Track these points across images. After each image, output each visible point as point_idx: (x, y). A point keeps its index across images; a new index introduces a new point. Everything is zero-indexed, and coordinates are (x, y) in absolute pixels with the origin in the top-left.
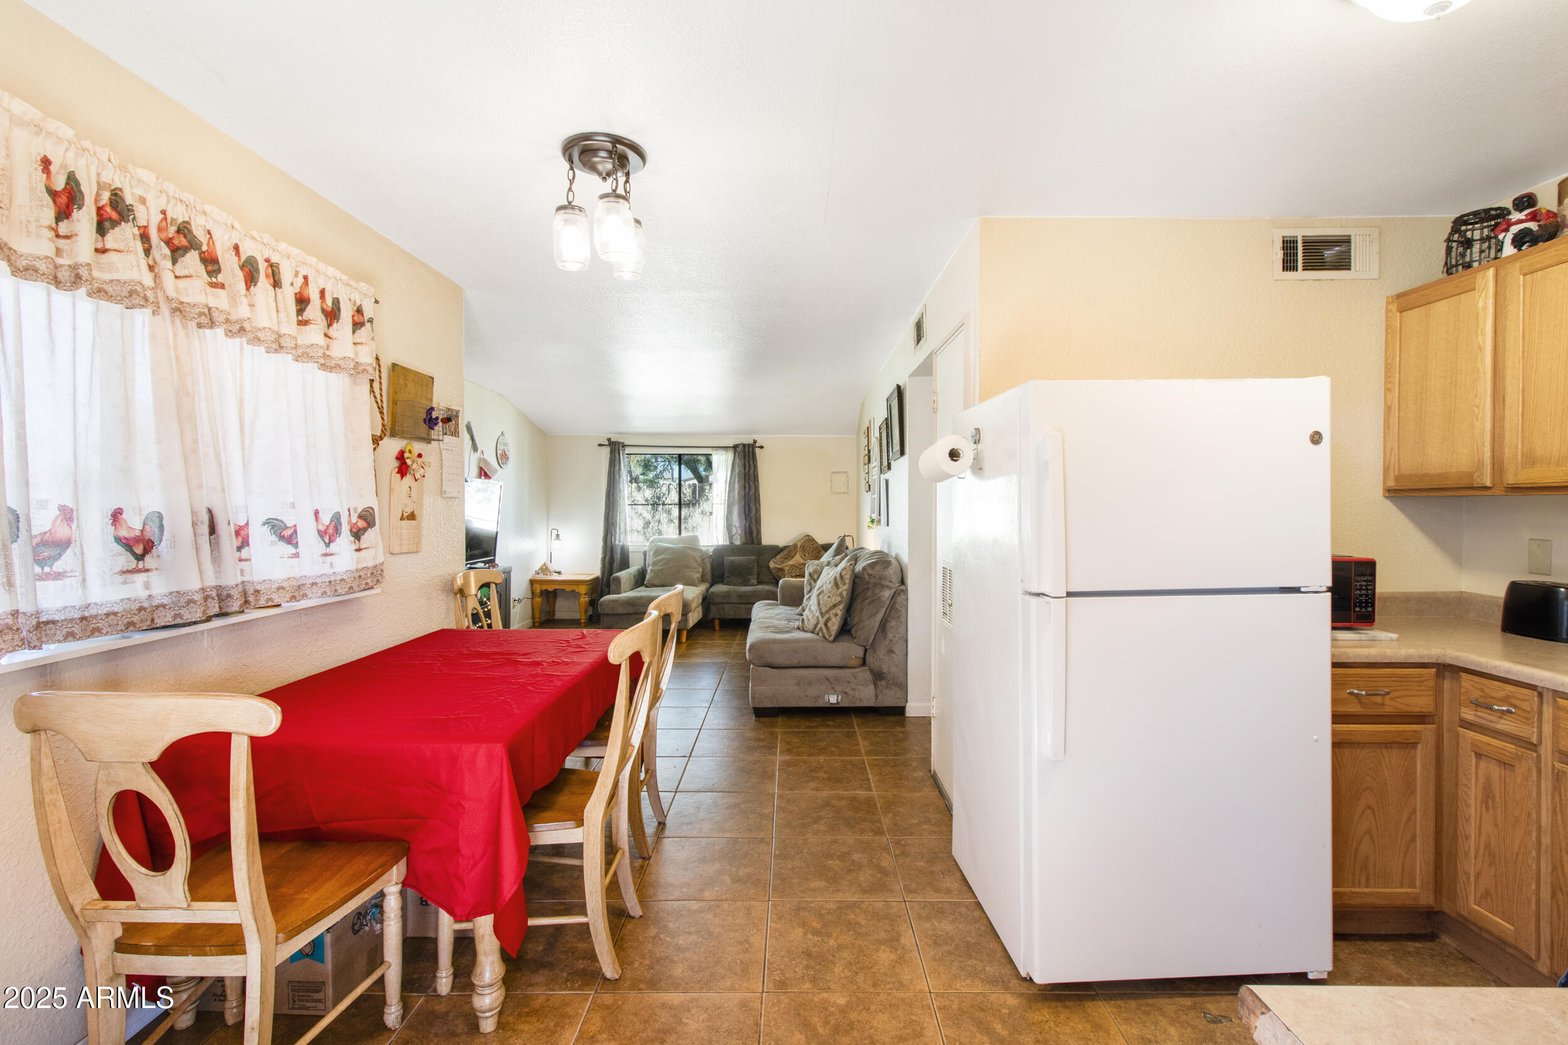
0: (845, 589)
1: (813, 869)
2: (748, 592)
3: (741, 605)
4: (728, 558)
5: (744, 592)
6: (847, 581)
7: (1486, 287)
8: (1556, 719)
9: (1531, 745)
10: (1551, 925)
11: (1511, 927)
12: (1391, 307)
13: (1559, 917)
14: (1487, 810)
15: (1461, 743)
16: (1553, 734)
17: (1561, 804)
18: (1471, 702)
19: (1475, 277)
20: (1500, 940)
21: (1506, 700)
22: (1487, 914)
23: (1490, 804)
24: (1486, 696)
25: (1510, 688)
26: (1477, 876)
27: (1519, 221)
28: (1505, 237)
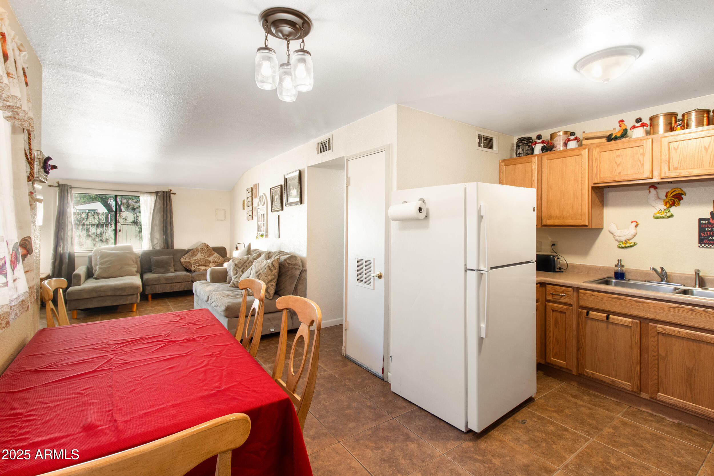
0: (275, 272)
1: (342, 418)
2: (172, 276)
3: (167, 285)
4: (154, 257)
5: (169, 277)
6: (277, 268)
7: (535, 162)
8: (579, 296)
9: (571, 305)
10: (578, 359)
11: (565, 363)
12: (502, 164)
13: (581, 356)
14: (556, 327)
15: (547, 307)
16: (577, 301)
17: (581, 322)
18: (551, 294)
19: (532, 158)
20: (561, 367)
21: (563, 292)
22: (557, 360)
23: (557, 325)
24: (556, 291)
25: (564, 288)
26: (553, 349)
27: (539, 143)
28: (535, 147)
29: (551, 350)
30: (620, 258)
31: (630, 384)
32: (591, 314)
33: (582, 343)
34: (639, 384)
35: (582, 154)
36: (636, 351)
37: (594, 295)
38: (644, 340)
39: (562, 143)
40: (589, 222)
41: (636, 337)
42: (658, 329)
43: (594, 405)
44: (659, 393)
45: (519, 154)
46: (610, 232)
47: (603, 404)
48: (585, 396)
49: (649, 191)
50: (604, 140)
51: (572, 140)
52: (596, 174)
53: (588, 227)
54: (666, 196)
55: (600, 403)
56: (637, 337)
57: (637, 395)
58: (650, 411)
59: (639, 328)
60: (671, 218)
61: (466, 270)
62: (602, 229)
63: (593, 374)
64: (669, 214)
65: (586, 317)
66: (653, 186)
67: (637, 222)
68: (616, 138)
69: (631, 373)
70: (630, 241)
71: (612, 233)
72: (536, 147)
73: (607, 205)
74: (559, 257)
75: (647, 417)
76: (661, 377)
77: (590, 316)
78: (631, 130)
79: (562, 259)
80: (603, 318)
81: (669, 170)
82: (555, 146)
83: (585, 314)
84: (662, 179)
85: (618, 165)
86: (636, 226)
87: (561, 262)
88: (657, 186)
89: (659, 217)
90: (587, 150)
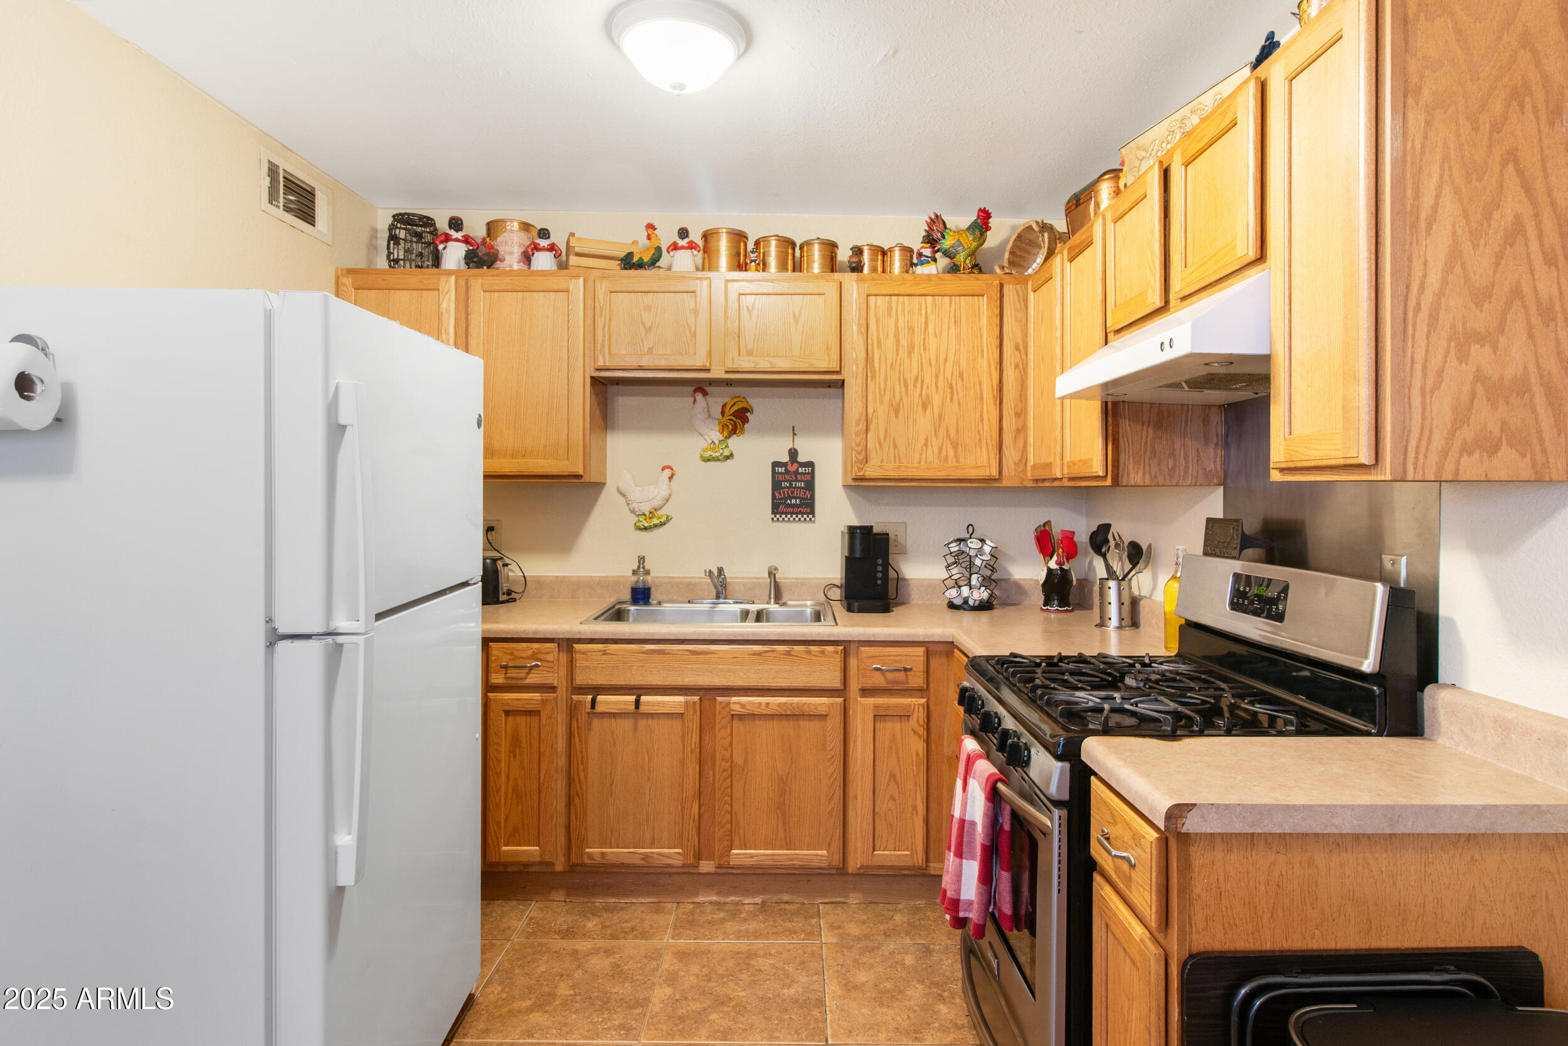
7: (449, 290)
8: (572, 662)
9: (552, 689)
10: (568, 827)
11: (537, 848)
12: (344, 280)
13: (576, 818)
14: (515, 757)
15: (493, 706)
16: (567, 674)
17: (578, 728)
18: (502, 667)
19: (439, 279)
20: (527, 865)
21: (534, 657)
22: (515, 848)
23: (517, 752)
24: (515, 658)
25: (536, 646)
26: (506, 821)
27: (457, 240)
28: (444, 248)
29: (502, 825)
30: (642, 554)
31: (680, 851)
32: (601, 702)
33: (580, 783)
34: (697, 845)
35: (571, 290)
36: (692, 768)
37: (607, 651)
38: (706, 738)
39: (517, 252)
40: (584, 469)
41: (692, 737)
42: (733, 707)
43: (613, 937)
44: (733, 851)
45: (396, 261)
46: (619, 491)
47: (629, 925)
48: (589, 919)
49: (693, 399)
50: (615, 264)
51: (543, 249)
52: (603, 346)
53: (583, 480)
54: (723, 413)
55: (624, 925)
56: (694, 736)
57: (692, 871)
58: (714, 898)
59: (698, 714)
60: (729, 461)
61: (275, 638)
62: (603, 484)
63: (603, 854)
64: (726, 453)
65: (588, 713)
66: (701, 387)
67: (672, 469)
68: (640, 265)
69: (683, 825)
70: (660, 513)
71: (624, 495)
72: (448, 249)
73: (613, 428)
74: (507, 561)
75: (714, 916)
76: (735, 813)
77: (600, 708)
78: (669, 253)
79: (513, 566)
80: (627, 707)
81: (739, 355)
82: (500, 257)
83: (589, 705)
84: (727, 372)
85: (648, 330)
86: (671, 478)
87: (511, 574)
88: (708, 389)
89: (710, 458)
90: (581, 280)
